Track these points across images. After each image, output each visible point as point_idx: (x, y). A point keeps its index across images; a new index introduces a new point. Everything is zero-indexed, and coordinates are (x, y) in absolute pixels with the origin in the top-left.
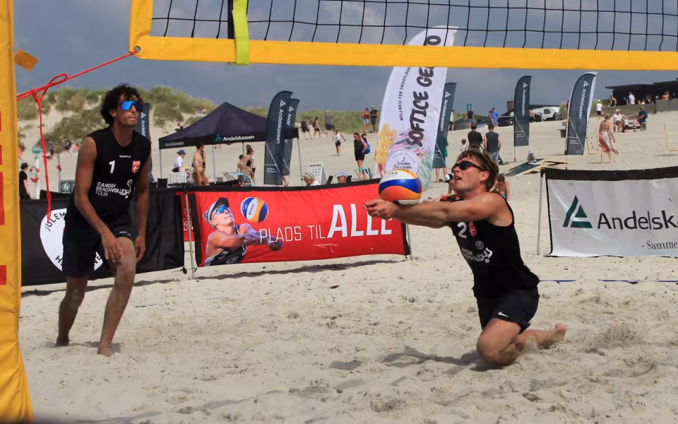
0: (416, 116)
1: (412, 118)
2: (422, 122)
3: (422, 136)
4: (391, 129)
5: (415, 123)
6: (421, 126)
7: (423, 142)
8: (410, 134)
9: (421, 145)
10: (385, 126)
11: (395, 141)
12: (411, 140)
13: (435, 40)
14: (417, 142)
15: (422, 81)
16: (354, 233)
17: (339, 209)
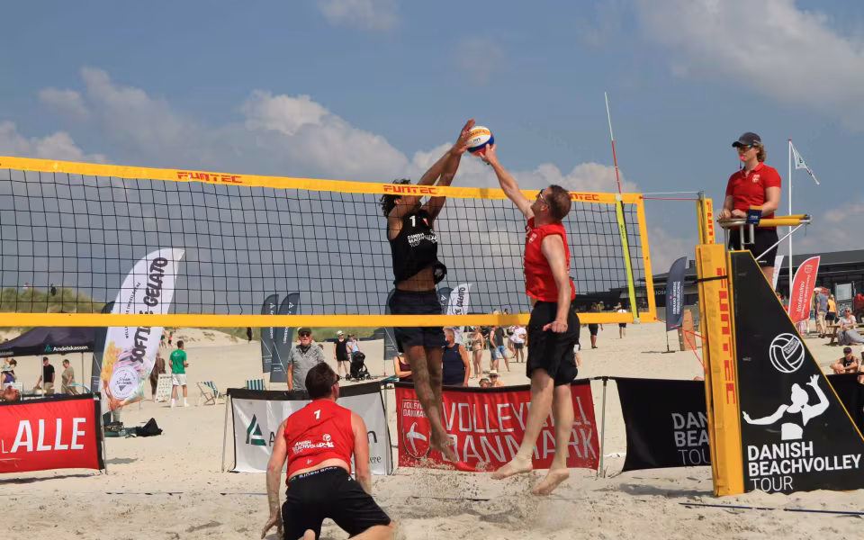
0: (142, 334)
1: (137, 336)
2: (146, 339)
3: (144, 352)
4: (117, 346)
5: (139, 340)
6: (145, 343)
7: (144, 359)
8: (134, 352)
9: (142, 362)
10: (112, 344)
11: (120, 358)
12: (134, 357)
13: (162, 262)
14: (140, 358)
15: (150, 301)
16: (41, 447)
17: (25, 425)
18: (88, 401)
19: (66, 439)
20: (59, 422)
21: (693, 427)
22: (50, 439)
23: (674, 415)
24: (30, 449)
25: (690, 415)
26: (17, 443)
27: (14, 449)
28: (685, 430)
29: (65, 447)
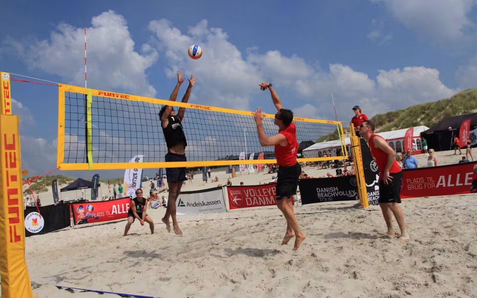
2: (136, 181)
5: (134, 181)
16: (119, 213)
17: (114, 206)
18: (128, 199)
19: (125, 210)
20: (123, 205)
21: (323, 192)
22: (121, 211)
23: (317, 189)
24: (116, 213)
25: (322, 189)
26: (113, 212)
27: (112, 214)
28: (320, 193)
29: (125, 212)
